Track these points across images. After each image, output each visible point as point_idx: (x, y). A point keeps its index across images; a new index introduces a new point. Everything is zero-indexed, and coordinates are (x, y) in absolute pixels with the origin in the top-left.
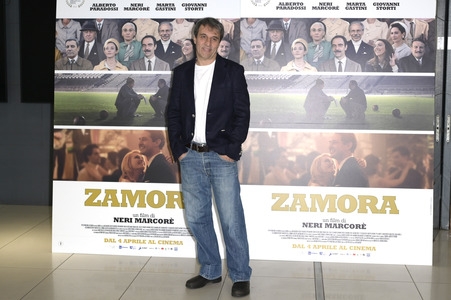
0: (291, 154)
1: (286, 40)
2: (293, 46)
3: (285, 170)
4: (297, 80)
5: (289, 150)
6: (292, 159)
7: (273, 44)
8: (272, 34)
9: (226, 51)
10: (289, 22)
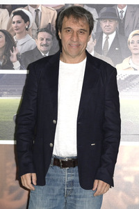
0: (128, 173)
1: (122, 32)
2: (130, 38)
3: (120, 193)
4: (135, 81)
5: (125, 169)
6: (130, 179)
7: (104, 36)
8: (104, 24)
9: (46, 45)
10: (125, 9)
